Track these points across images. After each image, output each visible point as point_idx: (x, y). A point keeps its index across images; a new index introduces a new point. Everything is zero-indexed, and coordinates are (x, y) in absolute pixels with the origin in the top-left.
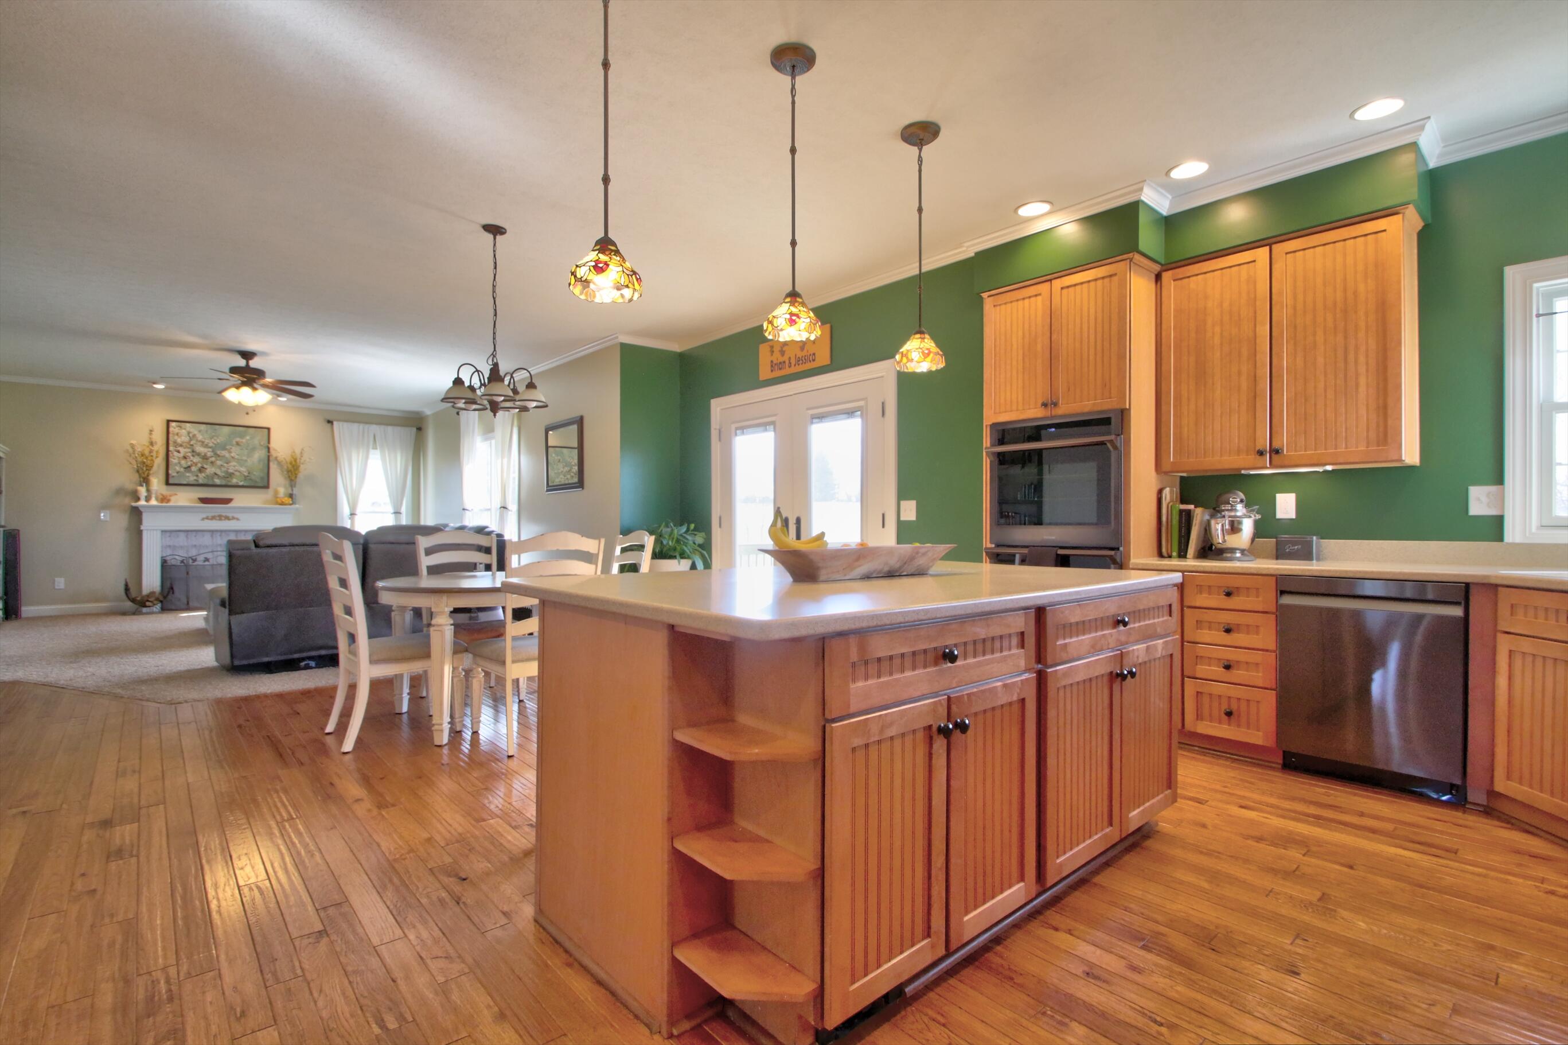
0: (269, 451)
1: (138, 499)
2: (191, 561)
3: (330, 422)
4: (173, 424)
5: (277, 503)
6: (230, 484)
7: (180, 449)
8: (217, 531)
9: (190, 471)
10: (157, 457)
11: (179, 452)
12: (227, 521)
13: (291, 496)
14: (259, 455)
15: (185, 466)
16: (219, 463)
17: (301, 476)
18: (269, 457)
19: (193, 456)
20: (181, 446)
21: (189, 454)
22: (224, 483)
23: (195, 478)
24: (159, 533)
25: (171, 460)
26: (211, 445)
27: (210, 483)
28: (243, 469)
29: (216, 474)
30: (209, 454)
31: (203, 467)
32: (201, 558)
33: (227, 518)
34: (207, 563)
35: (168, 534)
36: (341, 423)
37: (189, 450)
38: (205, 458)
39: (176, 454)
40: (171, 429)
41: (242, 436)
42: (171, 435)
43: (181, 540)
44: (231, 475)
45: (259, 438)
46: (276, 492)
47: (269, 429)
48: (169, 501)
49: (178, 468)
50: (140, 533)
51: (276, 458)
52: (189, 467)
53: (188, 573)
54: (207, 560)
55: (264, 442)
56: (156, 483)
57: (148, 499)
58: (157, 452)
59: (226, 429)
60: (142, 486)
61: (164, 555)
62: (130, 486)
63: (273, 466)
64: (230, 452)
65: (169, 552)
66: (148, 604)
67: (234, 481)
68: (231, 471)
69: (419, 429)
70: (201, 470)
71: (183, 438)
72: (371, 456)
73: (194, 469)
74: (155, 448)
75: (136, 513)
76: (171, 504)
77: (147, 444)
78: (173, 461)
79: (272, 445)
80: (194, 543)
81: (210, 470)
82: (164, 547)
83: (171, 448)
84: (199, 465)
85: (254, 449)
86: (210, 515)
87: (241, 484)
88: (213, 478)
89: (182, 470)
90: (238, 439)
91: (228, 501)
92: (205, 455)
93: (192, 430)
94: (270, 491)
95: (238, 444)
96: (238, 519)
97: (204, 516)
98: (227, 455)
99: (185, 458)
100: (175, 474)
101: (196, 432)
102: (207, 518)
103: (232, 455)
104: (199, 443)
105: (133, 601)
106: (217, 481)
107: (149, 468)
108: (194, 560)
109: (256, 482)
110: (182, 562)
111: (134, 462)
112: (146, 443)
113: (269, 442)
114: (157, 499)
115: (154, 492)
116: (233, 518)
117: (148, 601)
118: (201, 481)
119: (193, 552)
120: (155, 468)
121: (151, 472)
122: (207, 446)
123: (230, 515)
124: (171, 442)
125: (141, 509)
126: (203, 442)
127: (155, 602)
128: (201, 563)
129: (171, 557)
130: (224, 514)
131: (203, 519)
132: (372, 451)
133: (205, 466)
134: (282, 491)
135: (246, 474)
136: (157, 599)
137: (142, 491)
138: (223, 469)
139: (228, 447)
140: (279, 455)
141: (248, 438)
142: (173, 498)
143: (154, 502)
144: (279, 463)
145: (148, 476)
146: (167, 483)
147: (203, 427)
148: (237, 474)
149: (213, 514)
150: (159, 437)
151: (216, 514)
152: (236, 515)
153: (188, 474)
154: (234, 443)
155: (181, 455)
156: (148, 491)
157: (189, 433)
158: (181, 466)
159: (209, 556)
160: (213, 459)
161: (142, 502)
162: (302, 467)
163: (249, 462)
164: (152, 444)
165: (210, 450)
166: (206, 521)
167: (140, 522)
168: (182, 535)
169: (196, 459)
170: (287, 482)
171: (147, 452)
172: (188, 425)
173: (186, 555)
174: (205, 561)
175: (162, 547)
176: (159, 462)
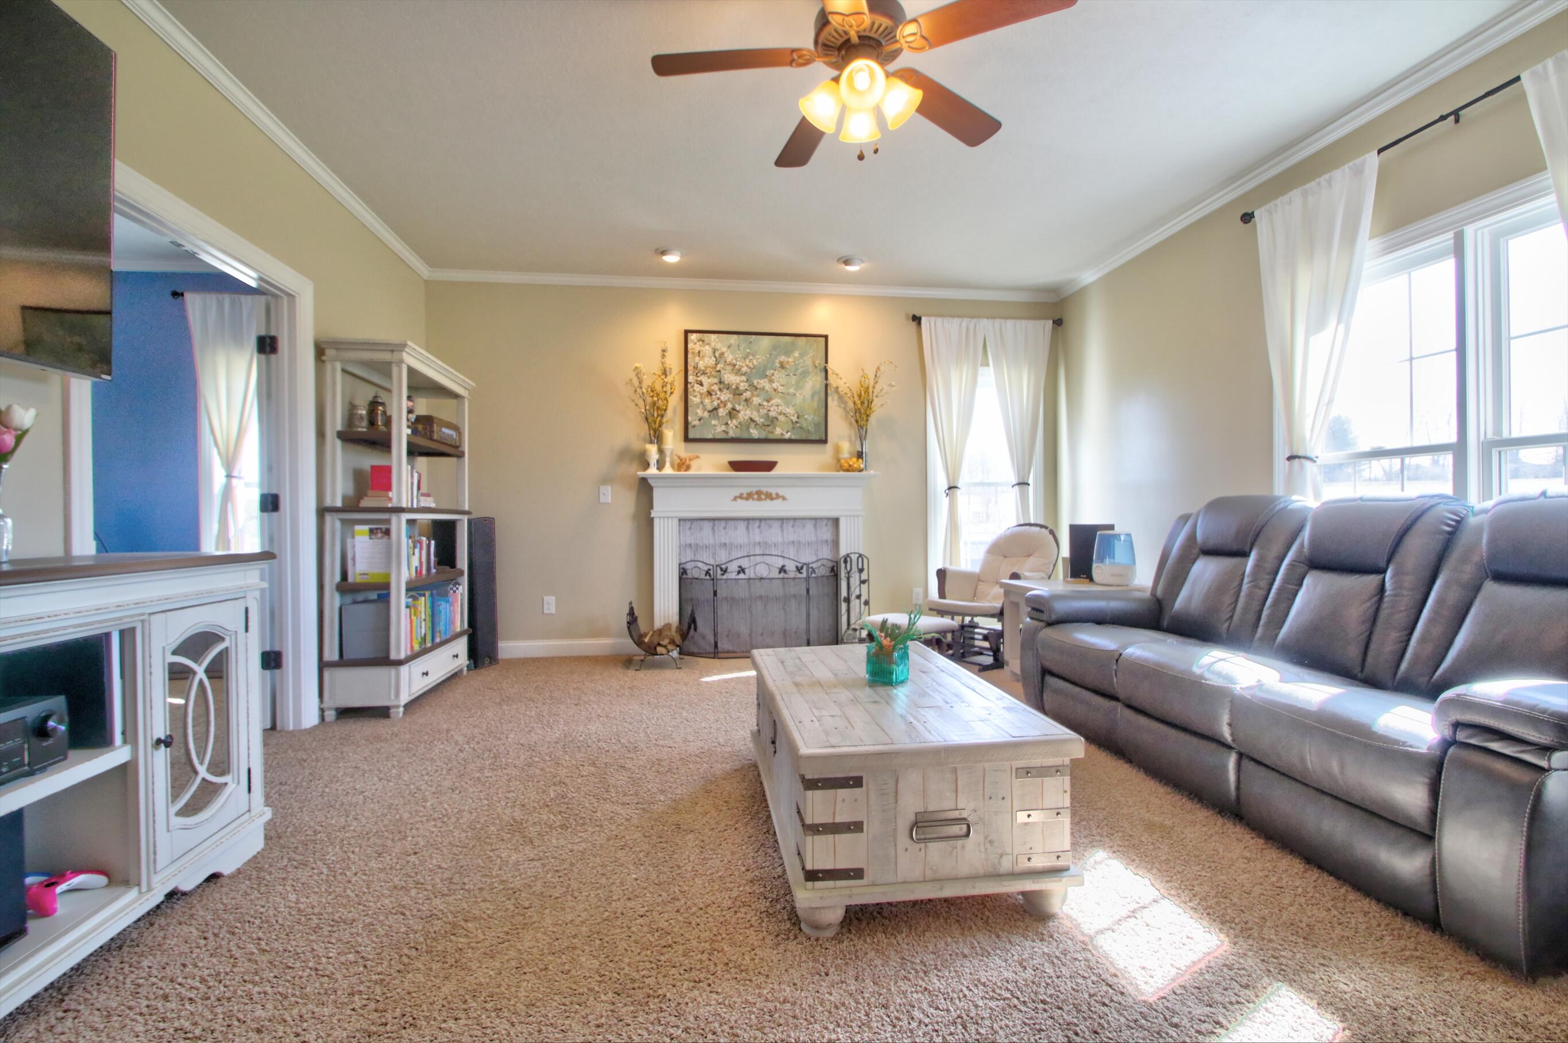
0: (826, 378)
1: (647, 465)
2: (719, 571)
3: (917, 319)
4: (693, 337)
5: (841, 468)
6: (771, 436)
7: (704, 379)
8: (754, 519)
9: (717, 417)
10: (671, 393)
11: (701, 384)
12: (768, 501)
13: (860, 455)
14: (814, 382)
15: (709, 407)
16: (756, 400)
17: (873, 420)
18: (826, 386)
19: (720, 390)
20: (704, 373)
21: (716, 388)
22: (763, 435)
23: (723, 428)
24: (676, 522)
25: (691, 397)
26: (745, 369)
27: (745, 436)
28: (790, 411)
29: (751, 419)
30: (743, 386)
31: (734, 409)
32: (733, 567)
33: (769, 497)
34: (742, 576)
35: (688, 524)
36: (933, 319)
37: (716, 380)
38: (737, 393)
39: (697, 387)
40: (690, 346)
41: (788, 353)
42: (690, 356)
43: (706, 535)
44: (772, 421)
45: (813, 352)
46: (837, 450)
47: (826, 337)
48: (688, 468)
49: (700, 412)
50: (650, 522)
51: (837, 388)
52: (716, 409)
53: (715, 593)
54: (741, 570)
55: (820, 361)
56: (672, 436)
57: (660, 465)
58: (672, 384)
59: (766, 340)
60: (651, 442)
61: (683, 561)
62: (636, 445)
63: (832, 403)
64: (771, 381)
65: (689, 555)
66: (659, 649)
67: (778, 432)
68: (772, 414)
69: (1058, 323)
70: (732, 413)
71: (706, 359)
72: (980, 379)
73: (722, 412)
74: (669, 379)
75: (645, 488)
76: (691, 472)
77: (660, 373)
78: (694, 400)
79: (831, 366)
80: (723, 540)
81: (745, 414)
82: (683, 547)
83: (691, 378)
84: (729, 406)
85: (805, 374)
86: (745, 491)
87: (787, 436)
88: (748, 427)
89: (706, 414)
90: (783, 358)
91: (769, 466)
92: (737, 388)
93: (719, 346)
94: (829, 446)
95: (782, 366)
96: (784, 498)
97: (737, 492)
98: (767, 387)
99: (709, 393)
100: (696, 422)
101: (724, 349)
102: (741, 497)
103: (774, 385)
104: (729, 368)
105: (639, 643)
106: (755, 433)
107: (662, 412)
108: (725, 571)
109: (809, 432)
110: (707, 573)
111: (641, 403)
112: (657, 369)
113: (826, 362)
114: (672, 466)
115: (668, 453)
116: (778, 496)
117: (659, 645)
118: (732, 434)
119: (722, 557)
120: (669, 413)
121: (664, 420)
122: (738, 372)
123: (773, 491)
124: (690, 368)
125: (651, 482)
126: (735, 365)
127: (670, 647)
128: (733, 576)
129: (693, 564)
130: (764, 490)
131: (735, 499)
132: (982, 370)
133: (738, 407)
134: (846, 449)
135: (794, 419)
136: (672, 642)
137: (653, 450)
138: (763, 412)
139: (768, 373)
140: (841, 383)
141: (797, 354)
142: (694, 464)
143: (668, 470)
144: (841, 398)
145: (660, 426)
146: (687, 439)
147: (734, 338)
148: (782, 418)
149: (749, 490)
150: (674, 361)
151: (754, 490)
152: (782, 492)
153: (713, 422)
154: (778, 365)
155: (704, 389)
156: (661, 451)
157: (714, 351)
158: (704, 409)
159: (745, 563)
160: (748, 394)
161: (653, 471)
162: (876, 403)
163: (799, 399)
164: (665, 373)
165: (744, 378)
166: (739, 501)
167: (650, 505)
168: (707, 525)
169: (725, 396)
170: (853, 432)
171: (658, 387)
172: (713, 336)
173: (712, 562)
174: (739, 573)
175: (680, 547)
176: (675, 401)
